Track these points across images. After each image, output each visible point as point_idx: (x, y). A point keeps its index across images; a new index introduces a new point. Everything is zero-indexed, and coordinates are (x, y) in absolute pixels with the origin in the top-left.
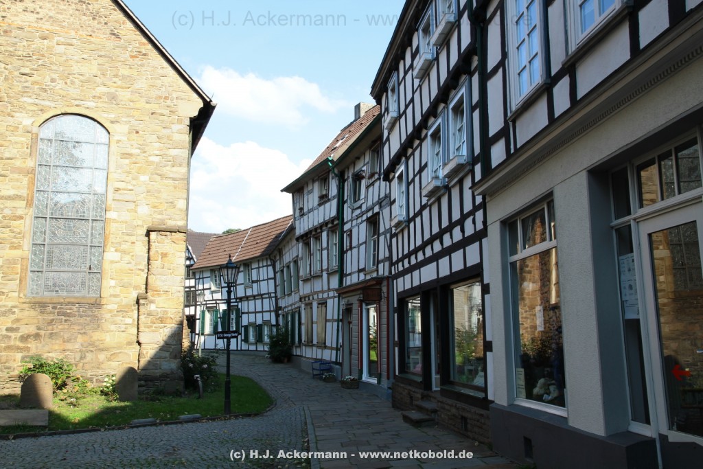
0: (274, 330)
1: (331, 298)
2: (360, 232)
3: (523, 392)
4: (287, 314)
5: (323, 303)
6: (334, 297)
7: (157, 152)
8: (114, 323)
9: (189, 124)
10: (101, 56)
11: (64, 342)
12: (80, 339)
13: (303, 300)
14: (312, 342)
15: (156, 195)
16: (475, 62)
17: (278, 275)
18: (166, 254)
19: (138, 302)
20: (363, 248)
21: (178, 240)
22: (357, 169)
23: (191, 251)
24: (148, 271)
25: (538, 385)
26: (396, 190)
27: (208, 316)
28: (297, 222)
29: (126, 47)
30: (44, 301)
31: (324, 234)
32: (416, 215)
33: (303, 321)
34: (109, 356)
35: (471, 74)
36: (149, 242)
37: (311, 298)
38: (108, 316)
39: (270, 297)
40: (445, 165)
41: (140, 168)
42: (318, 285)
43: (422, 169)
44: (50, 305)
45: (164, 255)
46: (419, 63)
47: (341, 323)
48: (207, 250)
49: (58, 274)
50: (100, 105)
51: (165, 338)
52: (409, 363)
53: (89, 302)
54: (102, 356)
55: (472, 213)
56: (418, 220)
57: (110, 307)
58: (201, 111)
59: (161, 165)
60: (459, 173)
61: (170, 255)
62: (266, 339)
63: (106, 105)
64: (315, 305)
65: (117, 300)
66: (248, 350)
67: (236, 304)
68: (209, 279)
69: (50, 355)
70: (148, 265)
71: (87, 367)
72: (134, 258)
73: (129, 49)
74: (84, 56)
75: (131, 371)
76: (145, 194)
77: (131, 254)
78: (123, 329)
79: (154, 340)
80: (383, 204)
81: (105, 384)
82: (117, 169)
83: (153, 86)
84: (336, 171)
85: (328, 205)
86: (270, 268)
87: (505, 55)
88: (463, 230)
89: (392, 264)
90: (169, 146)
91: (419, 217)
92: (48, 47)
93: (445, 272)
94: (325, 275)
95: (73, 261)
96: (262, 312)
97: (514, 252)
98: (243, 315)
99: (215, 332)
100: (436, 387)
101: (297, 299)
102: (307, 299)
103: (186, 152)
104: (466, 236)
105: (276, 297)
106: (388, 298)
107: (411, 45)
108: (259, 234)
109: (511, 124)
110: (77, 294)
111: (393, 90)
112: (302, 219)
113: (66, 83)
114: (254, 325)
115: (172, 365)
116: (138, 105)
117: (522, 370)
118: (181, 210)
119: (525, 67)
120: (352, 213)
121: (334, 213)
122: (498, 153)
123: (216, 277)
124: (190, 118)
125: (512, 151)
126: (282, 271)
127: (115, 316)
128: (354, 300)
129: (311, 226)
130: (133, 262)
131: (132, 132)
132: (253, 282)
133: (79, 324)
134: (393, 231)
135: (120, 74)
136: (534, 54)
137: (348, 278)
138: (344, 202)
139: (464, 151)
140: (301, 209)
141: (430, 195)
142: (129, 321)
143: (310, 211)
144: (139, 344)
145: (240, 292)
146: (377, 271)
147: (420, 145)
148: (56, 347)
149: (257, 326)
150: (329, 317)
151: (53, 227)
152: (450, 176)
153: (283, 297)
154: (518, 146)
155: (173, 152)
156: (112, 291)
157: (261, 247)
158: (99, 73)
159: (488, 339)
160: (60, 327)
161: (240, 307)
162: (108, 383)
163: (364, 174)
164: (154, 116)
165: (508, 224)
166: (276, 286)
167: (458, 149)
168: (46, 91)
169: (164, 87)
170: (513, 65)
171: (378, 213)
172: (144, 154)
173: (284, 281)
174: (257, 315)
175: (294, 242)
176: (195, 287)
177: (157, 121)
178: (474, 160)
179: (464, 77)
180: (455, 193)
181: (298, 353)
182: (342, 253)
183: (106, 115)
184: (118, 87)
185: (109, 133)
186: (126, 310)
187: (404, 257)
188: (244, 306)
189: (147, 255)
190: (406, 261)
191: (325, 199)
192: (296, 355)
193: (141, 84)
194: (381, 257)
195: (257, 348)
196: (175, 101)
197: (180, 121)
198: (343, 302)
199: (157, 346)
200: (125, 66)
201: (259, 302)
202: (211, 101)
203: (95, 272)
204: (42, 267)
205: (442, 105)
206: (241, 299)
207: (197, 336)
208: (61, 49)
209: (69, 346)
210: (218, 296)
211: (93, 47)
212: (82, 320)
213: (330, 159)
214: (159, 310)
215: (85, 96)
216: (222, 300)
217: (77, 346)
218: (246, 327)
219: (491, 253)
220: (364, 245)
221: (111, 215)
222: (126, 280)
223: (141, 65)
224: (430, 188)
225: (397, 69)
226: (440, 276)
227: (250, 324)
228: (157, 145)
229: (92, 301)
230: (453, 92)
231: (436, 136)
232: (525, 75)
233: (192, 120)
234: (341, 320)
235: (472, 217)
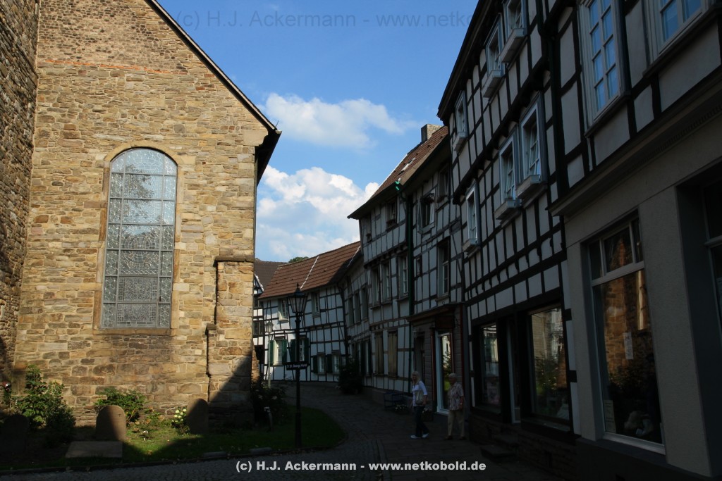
0: (344, 360)
1: (402, 326)
2: (431, 257)
3: (613, 426)
4: (357, 343)
5: (394, 332)
6: (405, 325)
7: (224, 182)
8: (184, 354)
9: (254, 153)
10: (168, 90)
11: (136, 373)
12: (151, 370)
13: (373, 329)
14: (383, 372)
15: (223, 224)
16: (548, 77)
17: (347, 304)
18: (234, 284)
19: (207, 333)
20: (434, 274)
21: (245, 269)
22: (425, 192)
23: (258, 280)
24: (217, 300)
25: (630, 418)
26: (467, 213)
27: (276, 346)
28: (365, 249)
29: (192, 80)
30: (117, 332)
31: (393, 261)
32: (489, 239)
33: (374, 350)
34: (179, 388)
35: (543, 90)
36: (217, 272)
37: (381, 327)
38: (178, 347)
39: (339, 326)
40: (518, 185)
41: (207, 198)
42: (388, 314)
43: (494, 190)
44: (122, 337)
45: (232, 285)
46: (487, 81)
47: (413, 353)
48: (274, 279)
49: (130, 305)
50: (168, 137)
51: (234, 369)
52: (486, 394)
53: (160, 333)
54: (173, 389)
55: (549, 235)
56: (491, 244)
57: (180, 338)
58: (266, 139)
59: (227, 194)
60: (534, 193)
61: (238, 286)
62: (336, 369)
63: (173, 138)
64: (385, 333)
65: (187, 331)
66: (318, 381)
67: (305, 334)
68: (277, 308)
69: (123, 386)
70: (217, 295)
71: (159, 398)
72: (203, 288)
73: (196, 82)
74: (153, 91)
75: (201, 403)
76: (212, 224)
77: (200, 285)
78: (193, 361)
79: (223, 370)
80: (454, 227)
81: (176, 416)
82: (185, 200)
83: (218, 117)
84: (404, 195)
85: (396, 231)
86: (339, 297)
87: (579, 68)
88: (540, 254)
89: (464, 290)
90: (235, 176)
91: (493, 241)
92: (119, 84)
93: (521, 297)
94: (395, 302)
95: (144, 292)
96: (331, 342)
97: (597, 275)
98: (312, 345)
99: (284, 362)
100: (516, 419)
101: (367, 328)
102: (377, 328)
103: (251, 182)
104: (543, 259)
105: (345, 326)
106: (462, 326)
107: (478, 63)
108: (327, 262)
109: (588, 140)
110: (148, 326)
111: (461, 110)
112: (370, 245)
113: (136, 118)
114: (322, 355)
115: (243, 397)
116: (204, 137)
117: (611, 402)
118: (248, 239)
119: (602, 79)
120: (422, 238)
121: (402, 239)
122: (575, 172)
123: (283, 306)
124: (256, 147)
125: (591, 169)
126: (351, 299)
127: (185, 347)
128: (426, 328)
129: (379, 253)
130: (202, 293)
131: (199, 163)
132: (321, 311)
133: (150, 356)
134: (466, 256)
135: (186, 106)
136: (611, 65)
137: (419, 305)
138: (413, 227)
139: (539, 171)
140: (369, 235)
141: (504, 217)
142: (199, 352)
143: (378, 237)
144: (209, 375)
145: (309, 321)
146: (449, 297)
147: (491, 165)
148: (129, 379)
149: (326, 356)
150: (401, 346)
151: (125, 259)
152: (524, 196)
153: (352, 326)
154: (597, 163)
155: (239, 181)
156: (181, 323)
157: (328, 276)
158: (167, 106)
159: (572, 368)
160: (132, 359)
161: (308, 336)
162: (178, 415)
163: (433, 198)
164: (220, 146)
165: (589, 246)
166: (345, 315)
167: (532, 169)
168: (117, 126)
169: (229, 117)
170: (589, 79)
171: (449, 238)
172: (211, 185)
173: (353, 310)
174: (327, 344)
175: (363, 269)
176: (262, 317)
177: (223, 151)
178: (549, 179)
179: (536, 93)
180: (530, 215)
181: (369, 384)
182: (412, 280)
183: (173, 148)
184: (185, 119)
185: (177, 165)
186: (196, 341)
187: (478, 283)
188: (312, 336)
189: (215, 286)
190: (480, 287)
191: (393, 225)
192: (367, 386)
193: (207, 116)
194: (453, 283)
195: (326, 379)
196: (240, 130)
197: (245, 151)
198: (414, 331)
199: (226, 377)
200: (191, 99)
201: (327, 332)
202: (276, 129)
203: (166, 304)
204: (115, 299)
205: (513, 124)
206: (309, 329)
207: (266, 367)
208: (131, 85)
209: (141, 378)
210: (286, 326)
211: (161, 81)
212: (153, 352)
213: (397, 183)
214: (228, 341)
215: (153, 129)
216: (290, 330)
217: (148, 378)
218: (315, 358)
219: (570, 277)
220: (435, 271)
221: (180, 246)
222: (195, 311)
223: (207, 97)
224: (503, 210)
225: (465, 89)
226: (517, 302)
227: (319, 355)
228: (223, 175)
229: (163, 333)
230: (525, 110)
231: (508, 156)
232: (602, 88)
233: (257, 149)
234: (413, 350)
235: (549, 240)
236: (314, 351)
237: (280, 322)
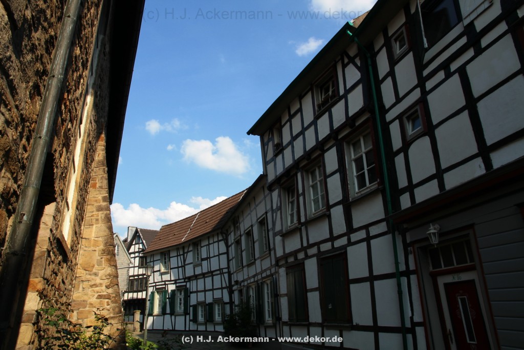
0: (228, 307)
1: (360, 241)
13: (282, 262)
17: (232, 250)
27: (157, 297)
28: (270, 167)
31: (331, 153)
33: (283, 290)
37: (301, 256)
39: (222, 274)
48: (158, 237)
62: (218, 318)
64: (311, 263)
66: (197, 331)
67: (185, 284)
68: (159, 261)
86: (222, 244)
96: (213, 290)
98: (191, 295)
99: (163, 312)
102: (291, 259)
105: (229, 272)
108: (208, 215)
112: (280, 156)
114: (203, 304)
121: (356, 109)
123: (165, 259)
126: (238, 242)
132: (203, 260)
138: (382, 80)
140: (278, 145)
143: (297, 136)
145: (189, 272)
149: (207, 305)
153: (237, 271)
157: (211, 225)
161: (188, 286)
166: (229, 261)
174: (207, 293)
201: (208, 280)
206: (189, 279)
210: (166, 277)
216: (171, 281)
218: (195, 307)
227: (199, 303)
234: (413, 272)
236: (193, 300)
237: (162, 274)
